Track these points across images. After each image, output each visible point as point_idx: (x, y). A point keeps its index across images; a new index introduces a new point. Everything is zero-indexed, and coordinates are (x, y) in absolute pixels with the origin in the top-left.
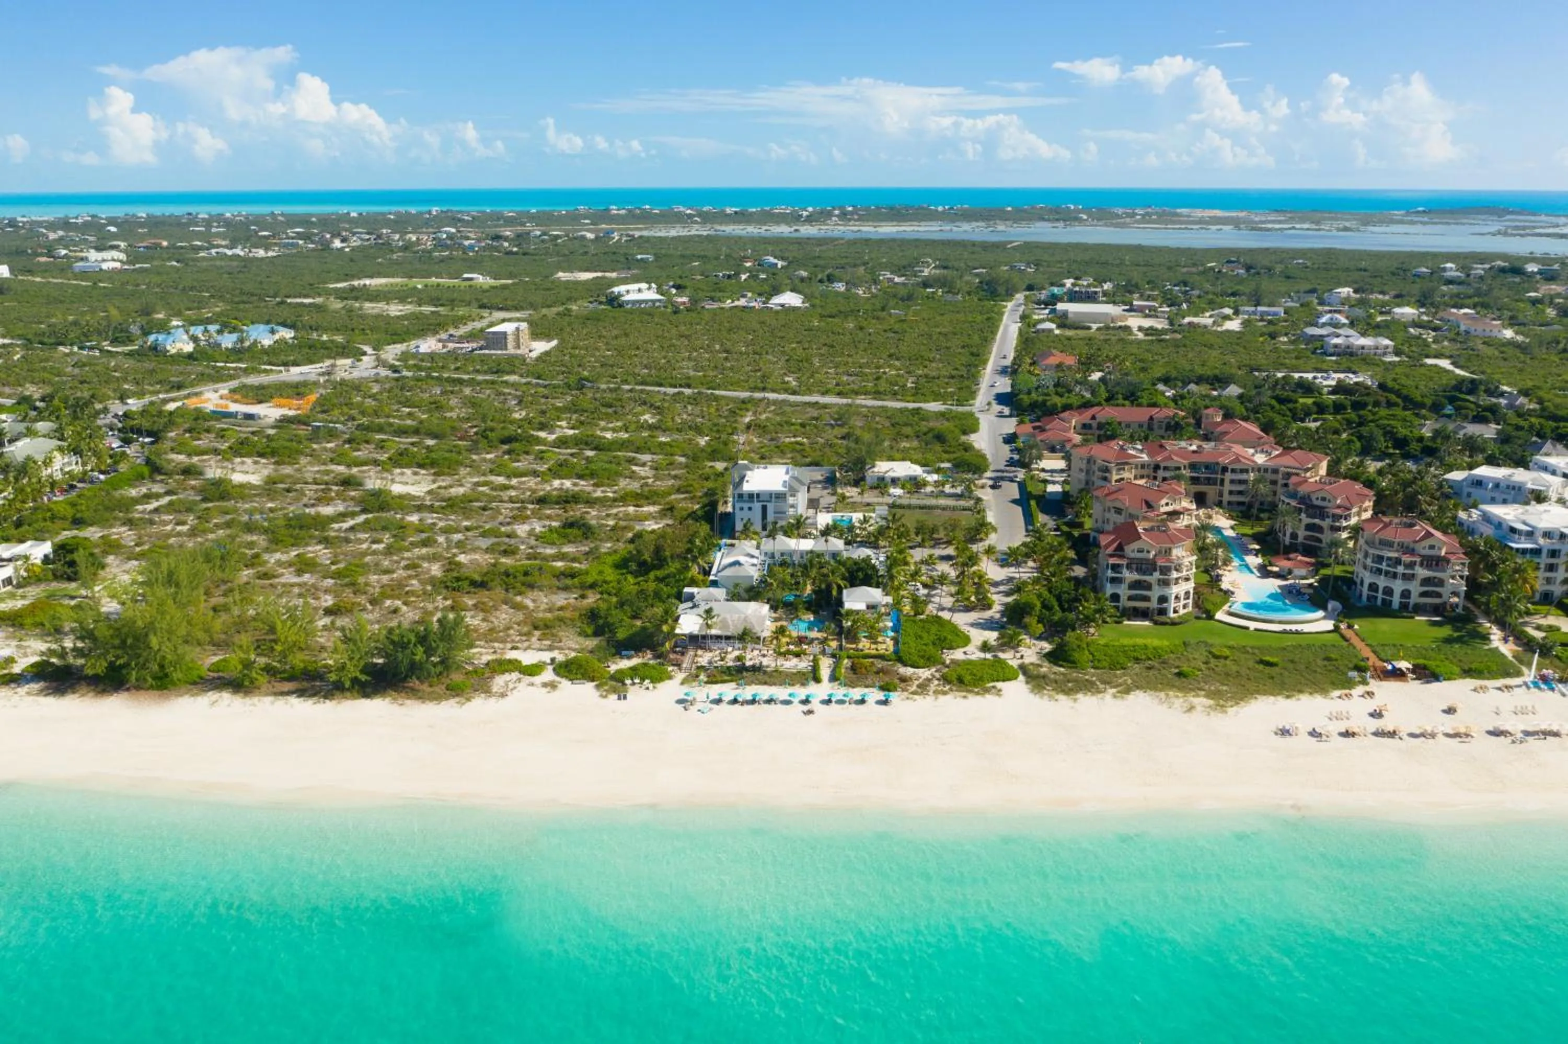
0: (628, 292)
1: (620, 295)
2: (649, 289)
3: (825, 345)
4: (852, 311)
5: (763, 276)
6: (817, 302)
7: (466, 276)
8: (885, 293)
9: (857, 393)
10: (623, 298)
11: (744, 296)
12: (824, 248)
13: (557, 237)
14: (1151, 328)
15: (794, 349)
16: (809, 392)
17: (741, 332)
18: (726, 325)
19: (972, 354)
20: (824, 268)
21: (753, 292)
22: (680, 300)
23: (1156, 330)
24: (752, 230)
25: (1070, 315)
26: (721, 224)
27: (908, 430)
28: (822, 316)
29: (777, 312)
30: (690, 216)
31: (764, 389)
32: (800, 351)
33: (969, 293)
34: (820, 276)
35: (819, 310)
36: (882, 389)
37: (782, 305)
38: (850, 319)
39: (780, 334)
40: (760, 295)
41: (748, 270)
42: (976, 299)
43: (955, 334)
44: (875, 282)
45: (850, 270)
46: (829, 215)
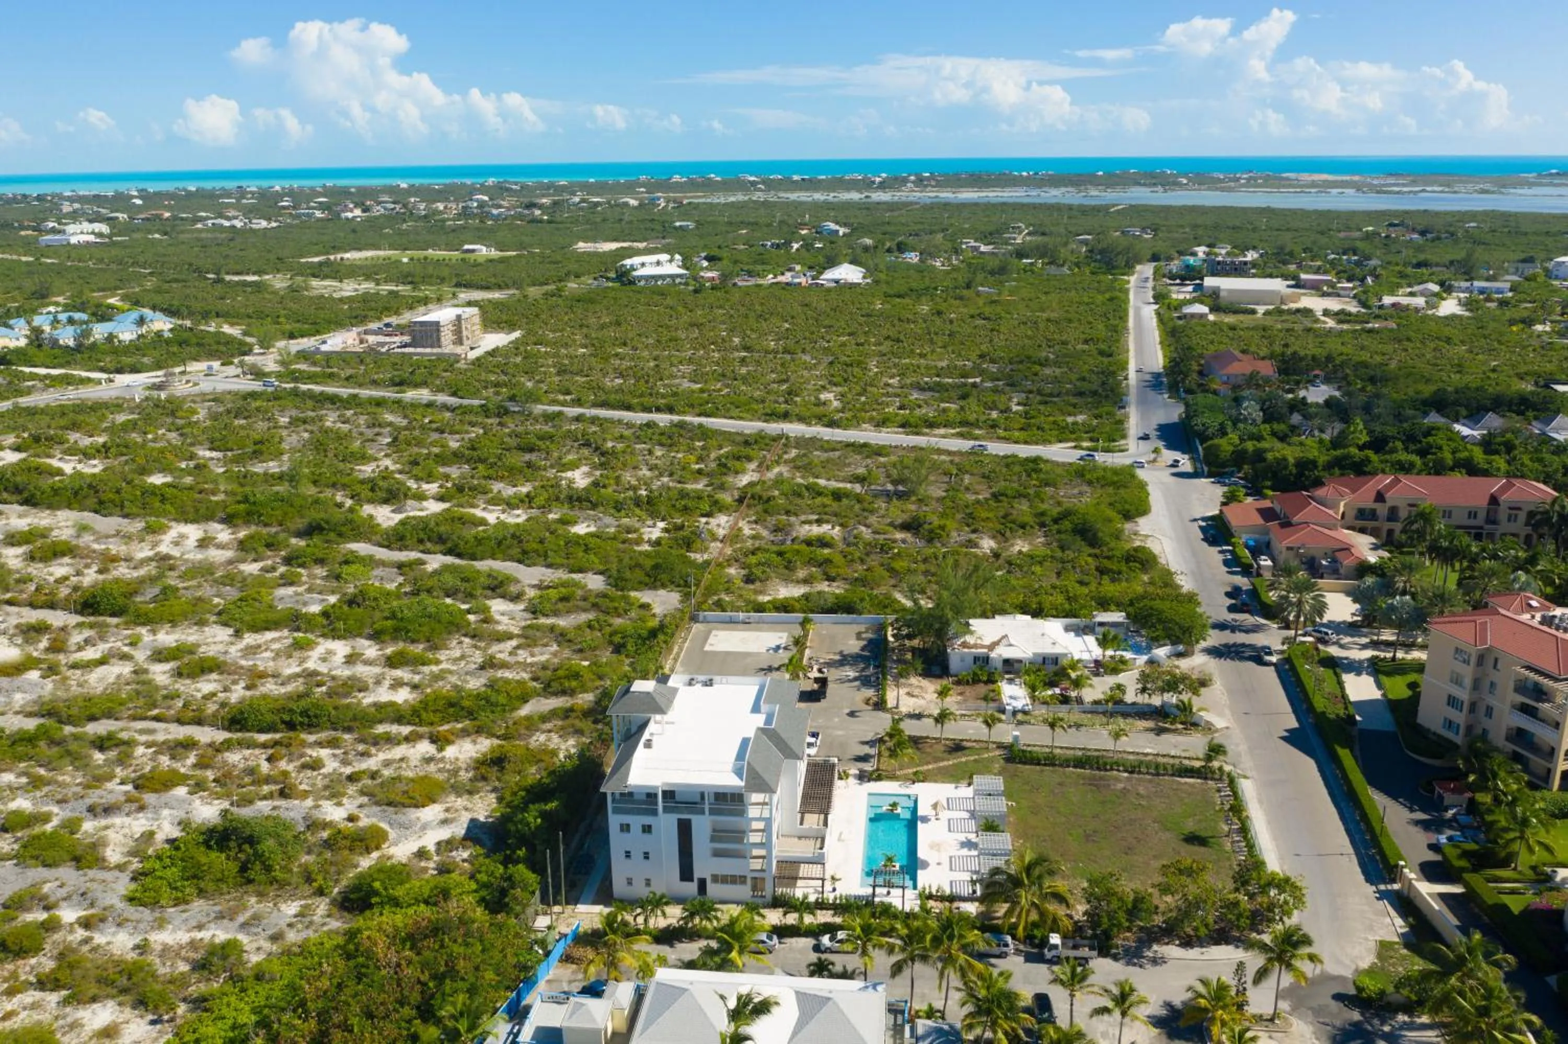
0: (643, 265)
1: (633, 268)
2: (671, 261)
3: (888, 338)
4: (927, 289)
5: (819, 245)
6: (882, 276)
7: (466, 247)
8: (969, 265)
9: (931, 425)
10: (635, 273)
11: (790, 270)
12: (896, 214)
13: (597, 204)
14: (1342, 312)
15: (843, 345)
16: (855, 422)
17: (774, 320)
18: (758, 307)
19: (1102, 353)
20: (894, 234)
21: (803, 265)
22: (709, 274)
23: (1350, 314)
24: (819, 196)
25: (1222, 294)
26: (786, 191)
27: (1023, 508)
28: (887, 295)
29: (829, 290)
30: (753, 184)
31: (785, 416)
32: (851, 348)
33: (1077, 265)
34: (888, 245)
35: (884, 288)
36: (972, 417)
37: (837, 282)
38: (924, 299)
39: (826, 322)
40: (811, 268)
41: (803, 238)
42: (1087, 271)
43: (1070, 321)
44: (957, 251)
45: (926, 237)
46: (905, 181)
